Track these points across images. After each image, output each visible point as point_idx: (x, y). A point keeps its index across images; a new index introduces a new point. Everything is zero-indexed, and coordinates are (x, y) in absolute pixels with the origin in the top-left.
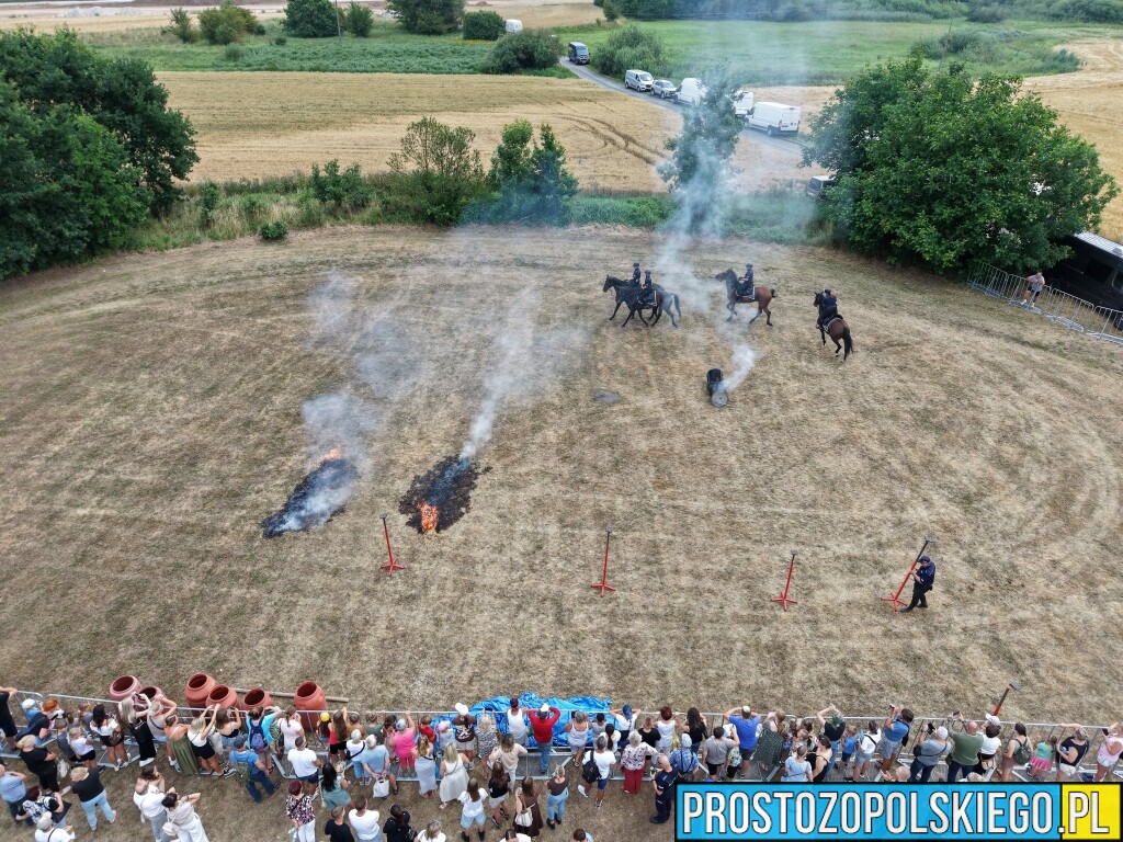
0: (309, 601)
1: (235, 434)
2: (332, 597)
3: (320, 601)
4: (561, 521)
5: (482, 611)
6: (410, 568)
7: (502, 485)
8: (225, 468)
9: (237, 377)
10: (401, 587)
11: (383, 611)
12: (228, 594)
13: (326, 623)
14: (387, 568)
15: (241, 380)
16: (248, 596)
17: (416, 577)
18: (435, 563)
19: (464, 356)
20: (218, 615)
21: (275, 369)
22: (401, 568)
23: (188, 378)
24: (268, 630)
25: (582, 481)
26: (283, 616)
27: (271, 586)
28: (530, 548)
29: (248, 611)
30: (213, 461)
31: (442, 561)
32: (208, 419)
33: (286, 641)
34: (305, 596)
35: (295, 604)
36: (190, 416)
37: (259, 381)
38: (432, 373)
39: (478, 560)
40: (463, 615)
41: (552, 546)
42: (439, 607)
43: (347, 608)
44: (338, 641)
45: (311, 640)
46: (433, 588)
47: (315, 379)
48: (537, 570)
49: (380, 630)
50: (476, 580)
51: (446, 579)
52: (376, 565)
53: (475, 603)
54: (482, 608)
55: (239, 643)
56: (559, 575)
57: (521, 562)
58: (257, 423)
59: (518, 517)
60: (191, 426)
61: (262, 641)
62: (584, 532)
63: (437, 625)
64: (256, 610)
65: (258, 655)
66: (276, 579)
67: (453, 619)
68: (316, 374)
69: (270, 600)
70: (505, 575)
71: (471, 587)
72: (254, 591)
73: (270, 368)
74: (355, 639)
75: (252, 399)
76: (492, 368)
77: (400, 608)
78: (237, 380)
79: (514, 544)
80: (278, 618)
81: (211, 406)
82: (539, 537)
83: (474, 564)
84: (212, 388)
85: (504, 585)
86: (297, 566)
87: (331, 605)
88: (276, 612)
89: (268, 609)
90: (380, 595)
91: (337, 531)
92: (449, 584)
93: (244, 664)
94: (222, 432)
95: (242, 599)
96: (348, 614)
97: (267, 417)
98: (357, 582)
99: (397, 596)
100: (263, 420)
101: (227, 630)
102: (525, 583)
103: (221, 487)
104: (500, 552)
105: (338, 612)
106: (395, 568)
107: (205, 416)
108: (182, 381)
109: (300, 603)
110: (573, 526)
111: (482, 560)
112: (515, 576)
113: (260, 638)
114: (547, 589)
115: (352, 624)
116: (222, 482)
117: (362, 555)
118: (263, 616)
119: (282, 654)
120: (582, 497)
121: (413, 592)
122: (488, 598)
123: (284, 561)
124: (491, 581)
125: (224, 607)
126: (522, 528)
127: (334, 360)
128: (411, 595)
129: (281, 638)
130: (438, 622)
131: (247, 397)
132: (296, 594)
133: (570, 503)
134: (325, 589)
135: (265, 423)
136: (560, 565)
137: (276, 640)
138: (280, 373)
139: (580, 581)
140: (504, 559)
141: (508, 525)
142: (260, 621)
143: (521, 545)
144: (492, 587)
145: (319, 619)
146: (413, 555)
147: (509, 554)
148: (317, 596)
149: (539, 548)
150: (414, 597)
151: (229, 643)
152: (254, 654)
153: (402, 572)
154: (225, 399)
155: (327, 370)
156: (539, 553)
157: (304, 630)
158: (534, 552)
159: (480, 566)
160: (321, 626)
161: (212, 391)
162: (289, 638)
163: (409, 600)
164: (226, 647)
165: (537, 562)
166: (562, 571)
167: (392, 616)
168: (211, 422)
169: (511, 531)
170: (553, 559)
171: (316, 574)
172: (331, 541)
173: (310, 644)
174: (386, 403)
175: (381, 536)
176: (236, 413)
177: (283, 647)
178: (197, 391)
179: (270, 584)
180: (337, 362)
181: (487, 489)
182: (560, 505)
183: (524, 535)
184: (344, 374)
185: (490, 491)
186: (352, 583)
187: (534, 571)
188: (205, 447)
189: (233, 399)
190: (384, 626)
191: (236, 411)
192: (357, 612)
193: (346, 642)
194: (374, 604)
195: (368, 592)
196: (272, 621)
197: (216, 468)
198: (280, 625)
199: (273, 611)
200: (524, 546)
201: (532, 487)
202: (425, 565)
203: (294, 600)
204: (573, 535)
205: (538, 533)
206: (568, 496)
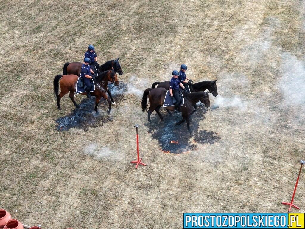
0: (80, 176)
1: (48, 60)
2: (96, 176)
3: (87, 177)
4: (265, 152)
5: (196, 205)
6: (150, 166)
7: (224, 120)
8: (38, 81)
9: (55, 23)
10: (142, 178)
11: (128, 192)
12: (28, 162)
13: (89, 193)
14: (135, 163)
15: (57, 25)
16: (40, 166)
17: (153, 173)
18: (168, 166)
19: (210, 26)
20: (20, 175)
21: (79, 21)
22: (144, 165)
23: (24, 20)
24: (50, 191)
25: (285, 126)
26: (62, 183)
27: (56, 162)
28: (239, 168)
29: (40, 176)
30: (32, 76)
31: (173, 165)
32: (32, 48)
33: (60, 200)
34: (78, 173)
35: (70, 176)
36: (21, 44)
37: (68, 27)
38: (185, 35)
39: (198, 169)
40: (183, 205)
41: (256, 169)
42: (166, 197)
43: (104, 185)
44: (95, 206)
45: (77, 202)
46: (164, 182)
47: (105, 31)
48: (241, 184)
49: (124, 204)
50: (196, 183)
51: (174, 178)
52: (127, 160)
53: (193, 198)
54: (196, 203)
55: (30, 196)
56: (257, 191)
57: (230, 176)
58: (63, 54)
59: (233, 144)
60: (21, 51)
61: (45, 197)
62: (281, 163)
63: (163, 208)
64: (45, 176)
65: (42, 206)
66: (61, 158)
67: (175, 206)
68: (106, 27)
69: (55, 171)
70: (217, 183)
71: (191, 187)
72: (45, 164)
73: (76, 19)
74: (107, 207)
75: (62, 39)
76: (229, 36)
77: (139, 192)
78: (54, 24)
79: (227, 162)
80: (58, 184)
81: (35, 40)
82: (246, 161)
83: (195, 171)
84: (38, 28)
85: (215, 190)
86: (75, 152)
87: (94, 182)
88: (57, 180)
89: (52, 177)
90: (127, 181)
91: (105, 133)
92: (176, 182)
93: (32, 210)
94: (40, 58)
95: (36, 167)
96: (104, 189)
97: (70, 52)
98: (113, 170)
99: (139, 183)
100: (68, 53)
101: (24, 186)
102: (231, 191)
103: (34, 93)
104: (216, 166)
105: (98, 187)
106: (140, 164)
107: (31, 45)
108: (20, 21)
109: (74, 176)
110: (274, 158)
111: (202, 170)
112: (224, 185)
113: (44, 195)
114: (247, 198)
115: (105, 196)
116: (35, 90)
117: (119, 152)
118: (48, 181)
119: (57, 208)
120: (284, 138)
121: (150, 183)
122: (202, 197)
123: (68, 147)
124: (207, 186)
125: (25, 170)
126: (234, 152)
127: (119, 19)
128: (149, 184)
129: (58, 197)
130: (164, 207)
131: (59, 37)
132: (72, 170)
133: (274, 141)
134: (91, 170)
135: (68, 55)
136: (259, 184)
137: (54, 198)
138: (83, 23)
139: (273, 197)
140: (218, 172)
141: (224, 149)
142: (46, 184)
143: (232, 164)
144: (206, 189)
145: (84, 189)
146: (153, 158)
147: (222, 169)
148: (85, 174)
149: (246, 169)
150: (150, 186)
151: (24, 194)
152: (39, 204)
153: (144, 168)
154: (45, 36)
155: (114, 26)
156: (244, 172)
157: (73, 195)
158: (241, 171)
159: (200, 174)
160: (85, 194)
161: (37, 30)
162: (63, 199)
163: (146, 187)
164: (22, 197)
165: (242, 178)
166: (260, 188)
167: (134, 196)
168: (34, 49)
169: (226, 153)
170: (255, 179)
171: (87, 159)
172: (100, 139)
173: (76, 204)
174: (150, 52)
175: (134, 141)
176: (51, 46)
177: (58, 204)
178: (28, 28)
179: (57, 160)
180: (121, 21)
181: (212, 121)
182: (266, 141)
183: (235, 157)
184: (125, 29)
185: (214, 123)
186: (110, 169)
187: (239, 184)
188: (27, 65)
189: (50, 37)
190: (127, 202)
191: (50, 45)
192: (110, 189)
193: (100, 208)
194: (123, 186)
195: (119, 177)
196: (54, 185)
197: (33, 80)
198: (58, 189)
199: (55, 178)
200: (234, 166)
201: (246, 124)
202: (160, 166)
203: (70, 174)
204: (273, 164)
205: (245, 158)
206: (273, 135)
